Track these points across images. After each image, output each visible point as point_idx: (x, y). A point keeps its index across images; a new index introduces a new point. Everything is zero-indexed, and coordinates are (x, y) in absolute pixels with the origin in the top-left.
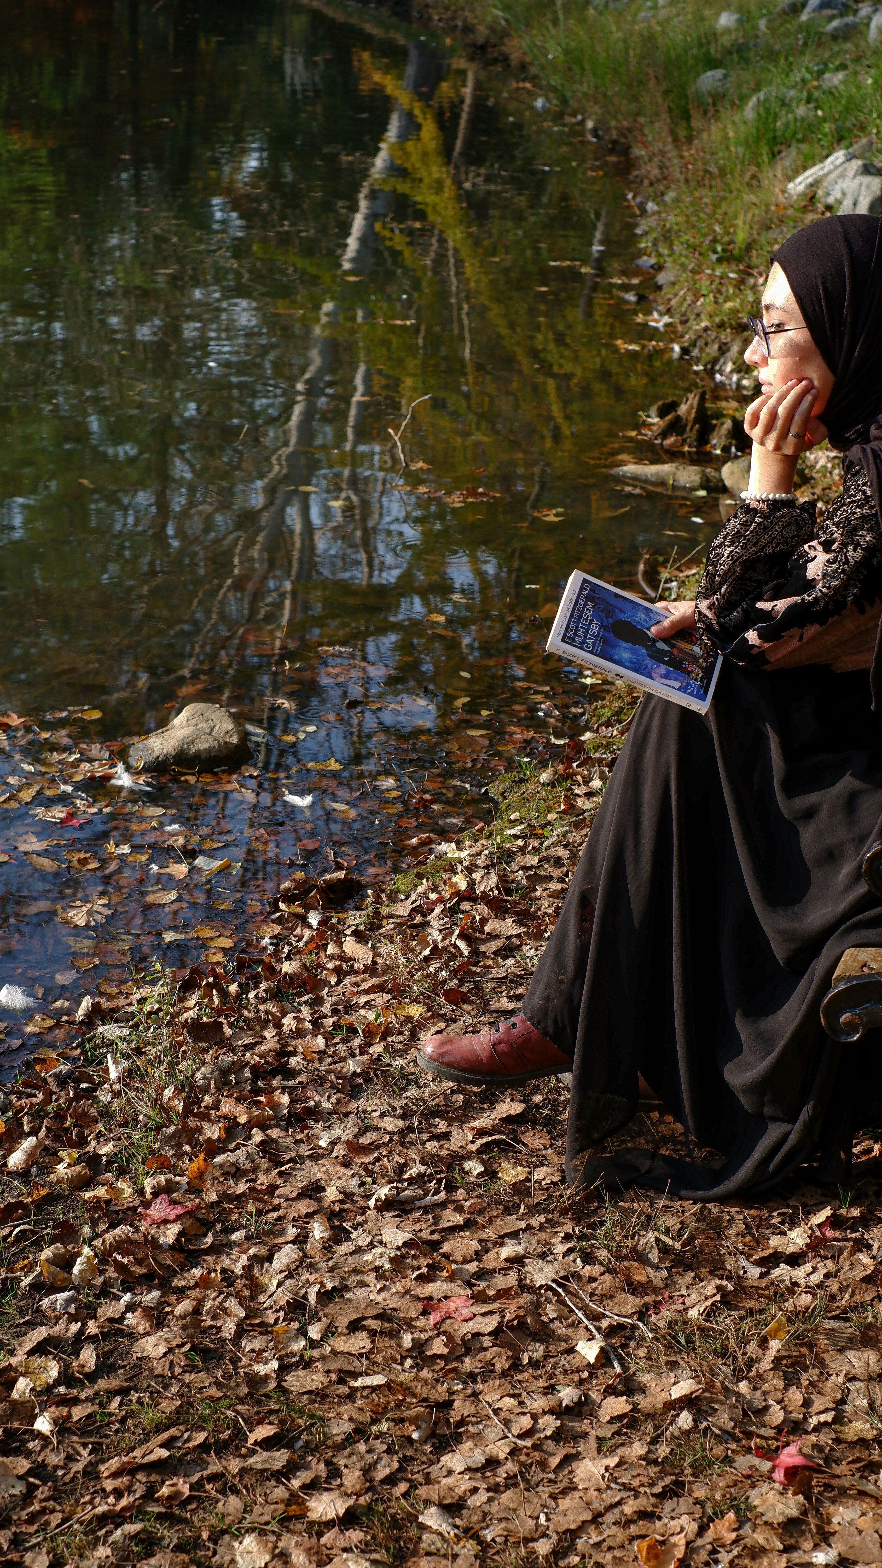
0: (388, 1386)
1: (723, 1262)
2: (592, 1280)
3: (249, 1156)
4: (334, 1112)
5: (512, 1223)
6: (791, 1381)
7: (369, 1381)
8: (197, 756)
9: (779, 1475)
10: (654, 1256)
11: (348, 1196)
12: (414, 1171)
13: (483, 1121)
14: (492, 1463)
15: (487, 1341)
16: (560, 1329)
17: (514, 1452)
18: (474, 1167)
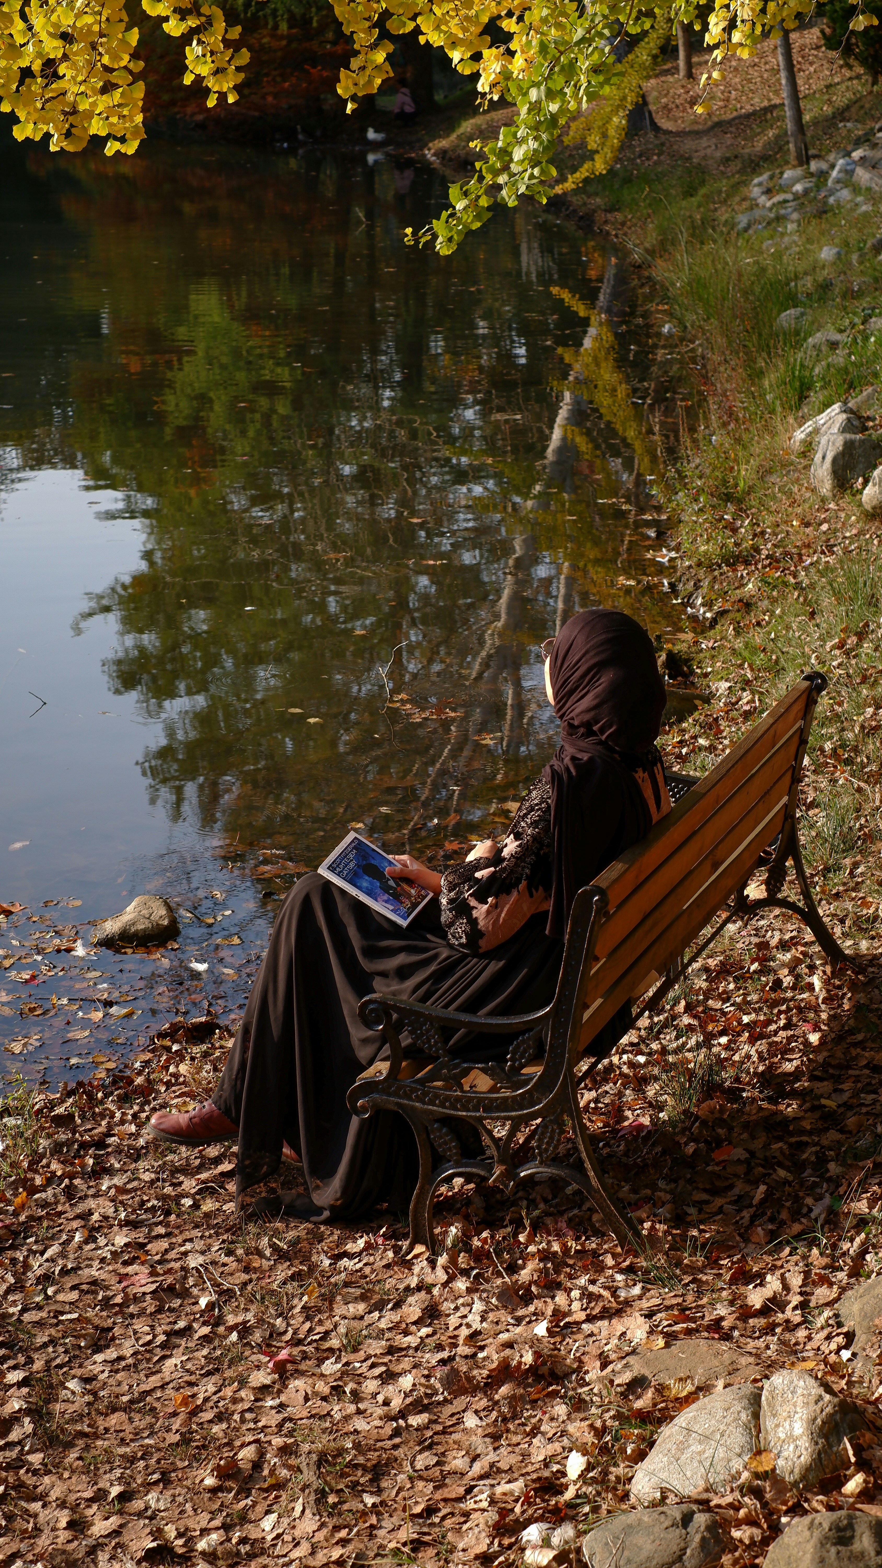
0: (78, 1319)
1: (311, 1256)
2: (224, 1265)
3: (55, 1195)
4: (120, 1170)
5: (197, 1233)
6: (308, 1318)
7: (69, 1316)
8: (136, 934)
9: (271, 1365)
10: (268, 1253)
11: (106, 1218)
12: (149, 1205)
13: (203, 1176)
14: (120, 1358)
15: (148, 1297)
16: (195, 1291)
17: (135, 1354)
18: (187, 1202)
